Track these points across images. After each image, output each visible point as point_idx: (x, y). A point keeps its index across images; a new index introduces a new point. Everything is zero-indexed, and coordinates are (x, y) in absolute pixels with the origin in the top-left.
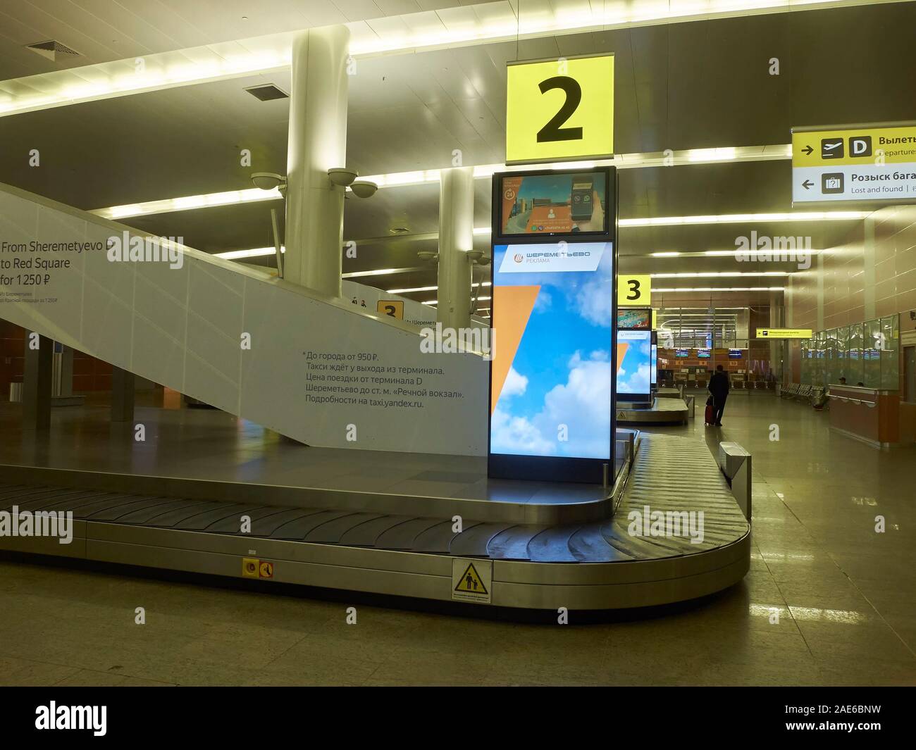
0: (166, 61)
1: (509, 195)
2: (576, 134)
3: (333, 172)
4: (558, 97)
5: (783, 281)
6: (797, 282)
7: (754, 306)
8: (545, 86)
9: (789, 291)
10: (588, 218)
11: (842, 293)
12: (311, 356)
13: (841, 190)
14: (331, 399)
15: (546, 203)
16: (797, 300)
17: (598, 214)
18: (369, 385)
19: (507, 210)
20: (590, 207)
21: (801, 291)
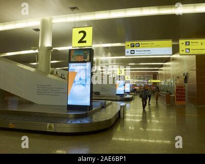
0: (15, 23)
1: (72, 54)
2: (85, 42)
3: (48, 47)
4: (82, 34)
5: (158, 70)
6: (161, 70)
7: (154, 75)
8: (80, 32)
9: (159, 72)
10: (86, 58)
11: (167, 72)
12: (38, 85)
13: (134, 53)
14: (42, 94)
15: (79, 55)
16: (160, 73)
17: (88, 57)
18: (50, 91)
19: (71, 57)
20: (87, 56)
21: (161, 72)
